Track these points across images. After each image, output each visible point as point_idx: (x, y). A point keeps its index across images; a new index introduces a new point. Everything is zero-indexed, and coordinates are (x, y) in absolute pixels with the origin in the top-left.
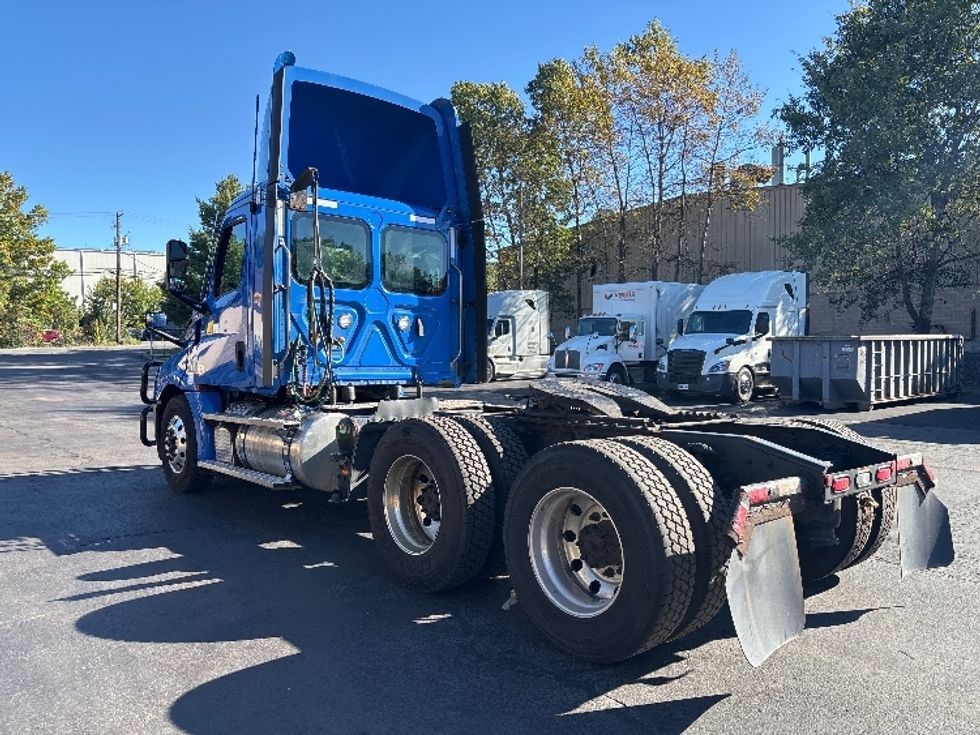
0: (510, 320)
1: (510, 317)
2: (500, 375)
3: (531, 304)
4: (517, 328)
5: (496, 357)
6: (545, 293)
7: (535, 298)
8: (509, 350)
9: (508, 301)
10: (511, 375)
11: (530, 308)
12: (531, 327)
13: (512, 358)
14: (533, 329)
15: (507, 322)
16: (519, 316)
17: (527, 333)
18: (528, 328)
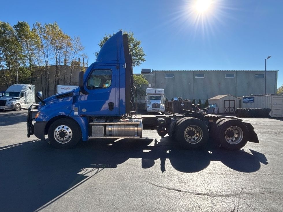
0: (25, 93)
1: (25, 92)
2: (22, 108)
3: (30, 88)
4: (27, 95)
5: (21, 103)
6: (34, 86)
7: (31, 87)
8: (25, 101)
9: (24, 87)
10: (25, 108)
11: (30, 90)
12: (30, 95)
13: (25, 103)
14: (31, 95)
15: (24, 93)
16: (27, 91)
17: (29, 97)
18: (29, 95)
